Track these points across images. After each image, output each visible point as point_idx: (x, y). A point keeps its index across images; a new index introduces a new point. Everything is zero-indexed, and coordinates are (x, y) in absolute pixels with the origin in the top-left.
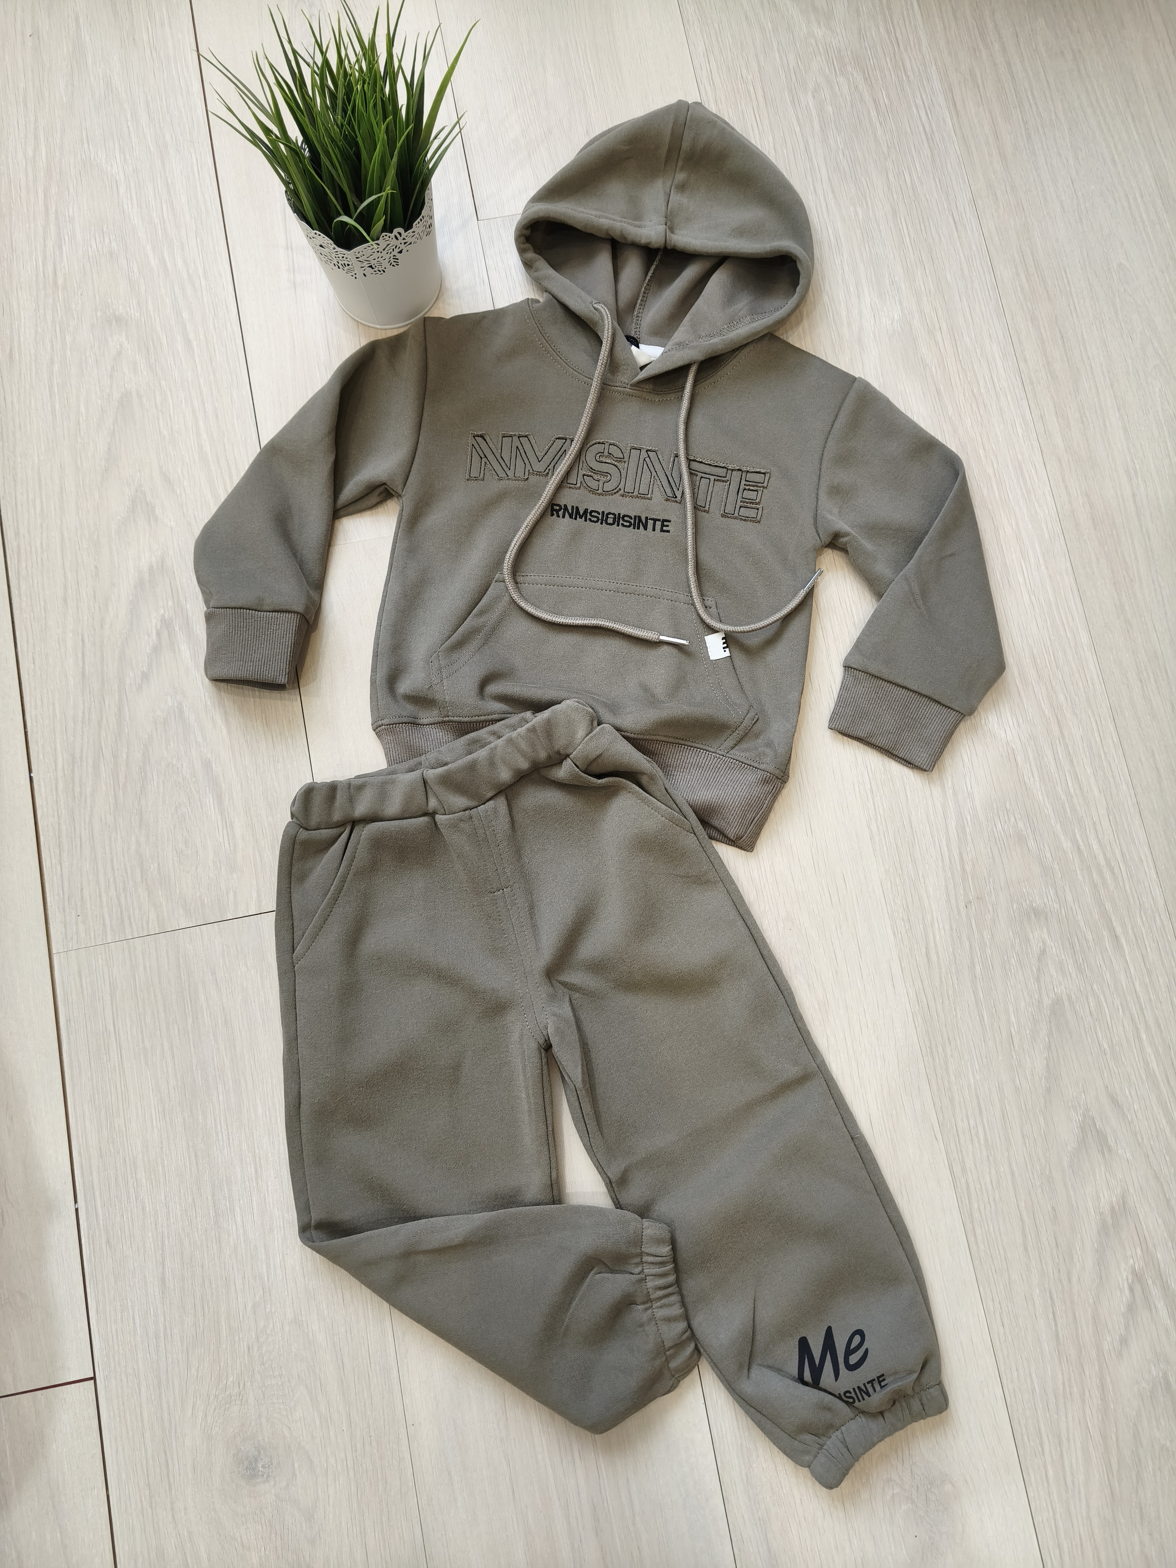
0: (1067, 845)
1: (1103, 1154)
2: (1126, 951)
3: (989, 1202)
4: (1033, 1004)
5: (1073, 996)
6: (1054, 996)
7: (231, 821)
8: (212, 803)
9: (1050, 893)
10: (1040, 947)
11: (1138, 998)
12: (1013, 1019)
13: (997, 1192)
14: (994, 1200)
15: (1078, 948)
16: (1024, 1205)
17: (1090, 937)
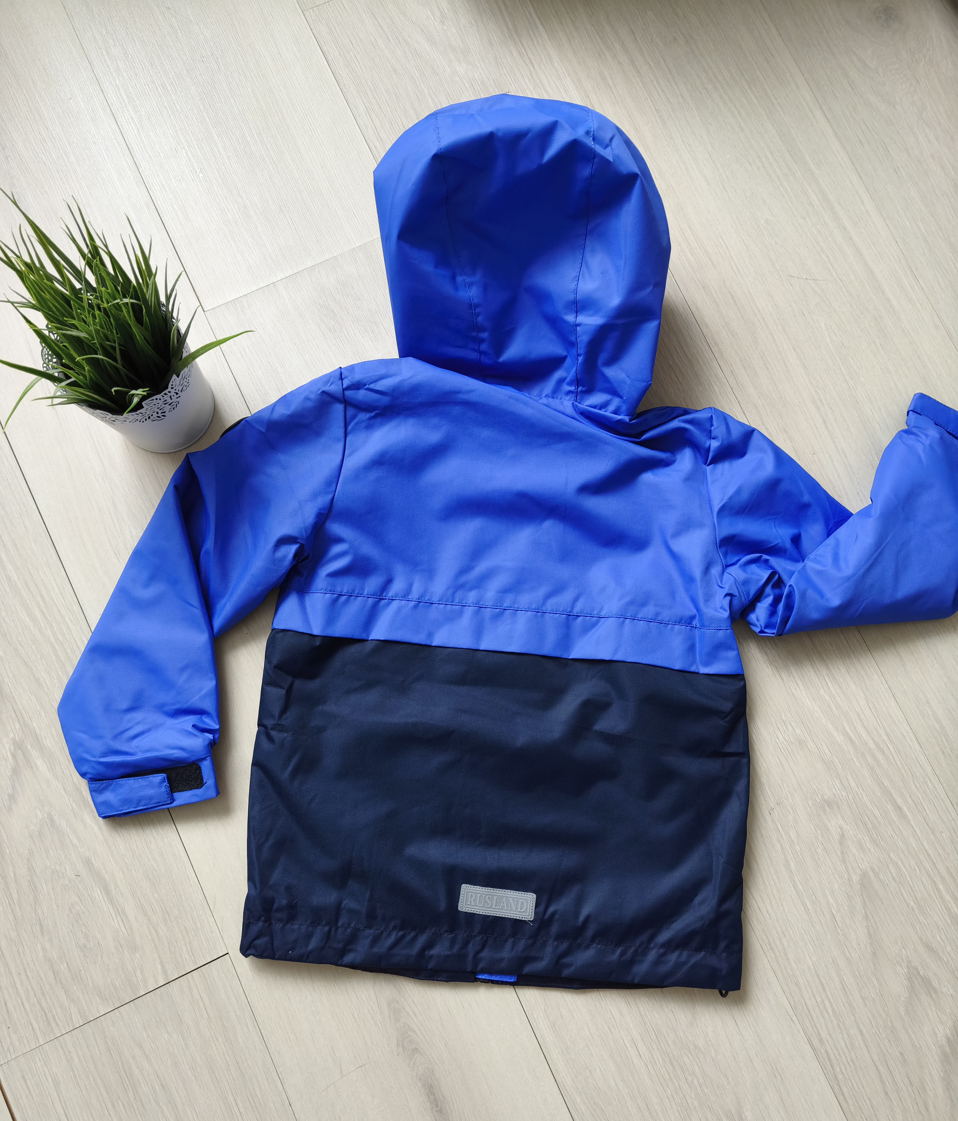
0: (840, 738)
1: (931, 995)
2: (910, 817)
3: (848, 1063)
4: (844, 884)
5: (876, 868)
6: (860, 873)
7: (122, 908)
8: (100, 896)
9: (835, 782)
10: (839, 832)
11: (929, 855)
12: (831, 901)
13: (853, 1053)
14: (852, 1061)
15: (870, 825)
16: (877, 1058)
17: (877, 813)
